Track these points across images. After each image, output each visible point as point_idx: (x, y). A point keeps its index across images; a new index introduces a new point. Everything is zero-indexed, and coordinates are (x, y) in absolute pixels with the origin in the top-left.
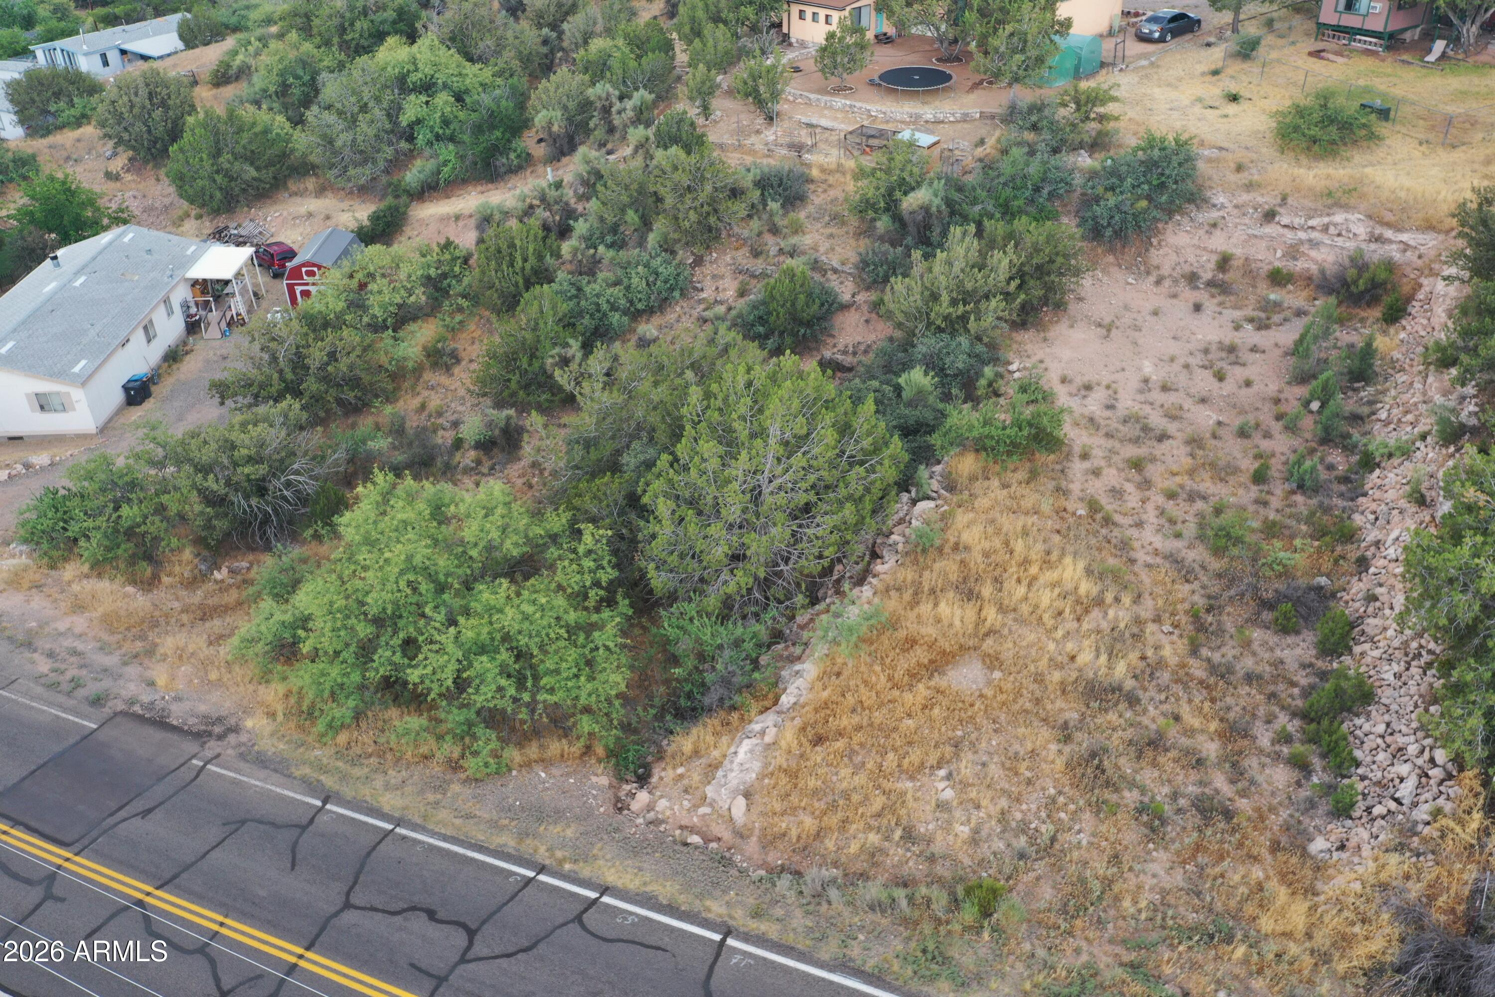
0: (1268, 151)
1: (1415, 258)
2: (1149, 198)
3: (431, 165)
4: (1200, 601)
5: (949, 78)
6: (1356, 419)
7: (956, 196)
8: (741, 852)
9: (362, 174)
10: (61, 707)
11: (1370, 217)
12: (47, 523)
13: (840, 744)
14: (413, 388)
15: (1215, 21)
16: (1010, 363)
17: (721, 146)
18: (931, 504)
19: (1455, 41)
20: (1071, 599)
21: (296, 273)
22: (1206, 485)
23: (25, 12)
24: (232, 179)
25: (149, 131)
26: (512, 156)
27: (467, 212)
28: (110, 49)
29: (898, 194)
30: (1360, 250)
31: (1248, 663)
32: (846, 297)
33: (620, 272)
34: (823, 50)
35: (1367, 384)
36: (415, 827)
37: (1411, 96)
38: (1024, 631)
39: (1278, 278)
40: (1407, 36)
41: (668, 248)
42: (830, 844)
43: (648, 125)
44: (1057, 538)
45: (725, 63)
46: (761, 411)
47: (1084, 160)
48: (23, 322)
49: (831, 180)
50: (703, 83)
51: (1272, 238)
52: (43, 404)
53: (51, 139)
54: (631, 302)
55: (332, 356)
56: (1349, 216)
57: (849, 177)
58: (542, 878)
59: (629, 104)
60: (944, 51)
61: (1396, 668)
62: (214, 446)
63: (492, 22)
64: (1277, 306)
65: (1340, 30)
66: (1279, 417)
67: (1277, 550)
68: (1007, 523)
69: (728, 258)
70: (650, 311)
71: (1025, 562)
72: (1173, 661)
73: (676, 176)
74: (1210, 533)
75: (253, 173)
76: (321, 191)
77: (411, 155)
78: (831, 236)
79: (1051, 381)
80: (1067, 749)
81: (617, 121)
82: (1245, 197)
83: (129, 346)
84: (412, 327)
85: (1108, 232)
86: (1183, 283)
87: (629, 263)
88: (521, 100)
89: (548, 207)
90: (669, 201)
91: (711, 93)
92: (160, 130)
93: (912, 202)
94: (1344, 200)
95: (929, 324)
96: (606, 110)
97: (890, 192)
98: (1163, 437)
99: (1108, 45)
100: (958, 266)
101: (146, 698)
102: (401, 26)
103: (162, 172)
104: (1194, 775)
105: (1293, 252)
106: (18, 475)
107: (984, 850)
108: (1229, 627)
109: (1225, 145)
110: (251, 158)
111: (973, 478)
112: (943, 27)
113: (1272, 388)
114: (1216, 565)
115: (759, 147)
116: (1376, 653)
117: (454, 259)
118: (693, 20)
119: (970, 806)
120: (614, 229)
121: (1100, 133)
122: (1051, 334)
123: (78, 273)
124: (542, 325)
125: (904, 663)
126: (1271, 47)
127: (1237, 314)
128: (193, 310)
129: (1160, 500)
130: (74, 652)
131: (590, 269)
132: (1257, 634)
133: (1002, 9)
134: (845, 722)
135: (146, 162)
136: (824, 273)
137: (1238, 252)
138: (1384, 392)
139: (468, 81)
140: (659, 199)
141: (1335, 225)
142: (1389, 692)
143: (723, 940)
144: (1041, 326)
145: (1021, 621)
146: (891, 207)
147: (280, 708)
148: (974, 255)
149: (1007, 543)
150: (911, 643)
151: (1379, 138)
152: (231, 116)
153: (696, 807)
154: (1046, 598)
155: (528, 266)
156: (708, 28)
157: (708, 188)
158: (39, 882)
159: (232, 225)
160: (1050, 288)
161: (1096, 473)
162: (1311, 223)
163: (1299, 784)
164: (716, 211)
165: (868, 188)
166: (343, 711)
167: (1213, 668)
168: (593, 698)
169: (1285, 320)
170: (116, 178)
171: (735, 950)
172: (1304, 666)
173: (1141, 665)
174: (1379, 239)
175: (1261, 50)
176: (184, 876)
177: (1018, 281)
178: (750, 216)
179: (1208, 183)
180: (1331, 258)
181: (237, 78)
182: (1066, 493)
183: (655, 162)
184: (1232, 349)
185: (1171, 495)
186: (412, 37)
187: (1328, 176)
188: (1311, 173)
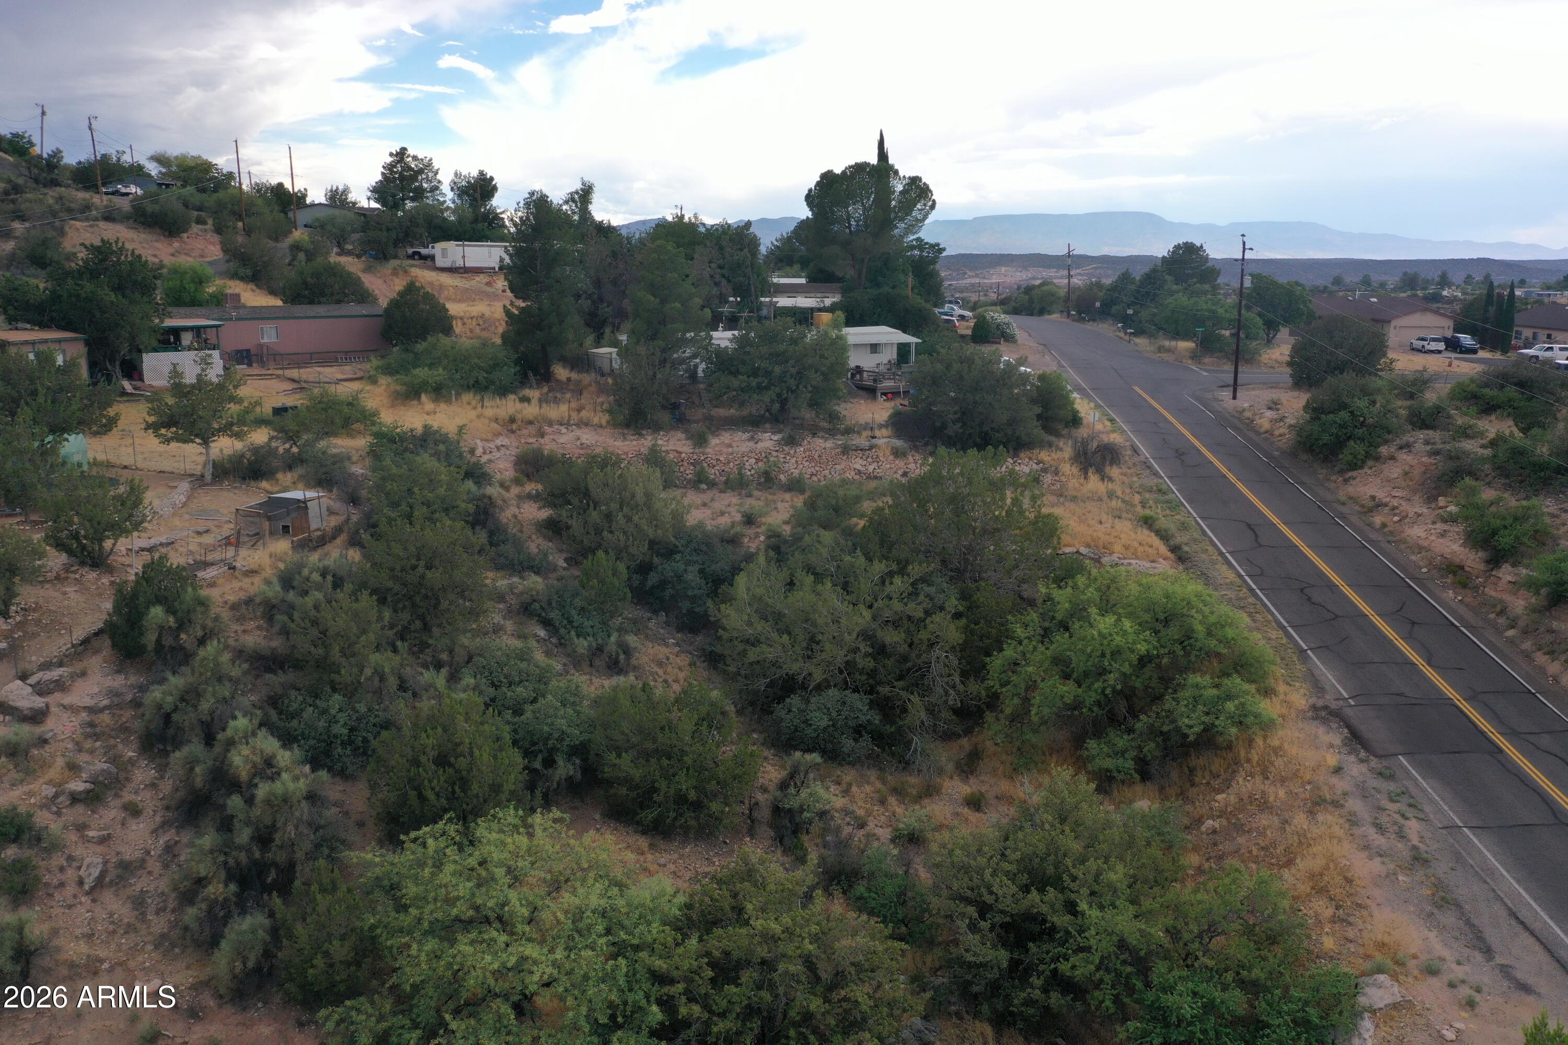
10: (1417, 785)
130: (1380, 828)
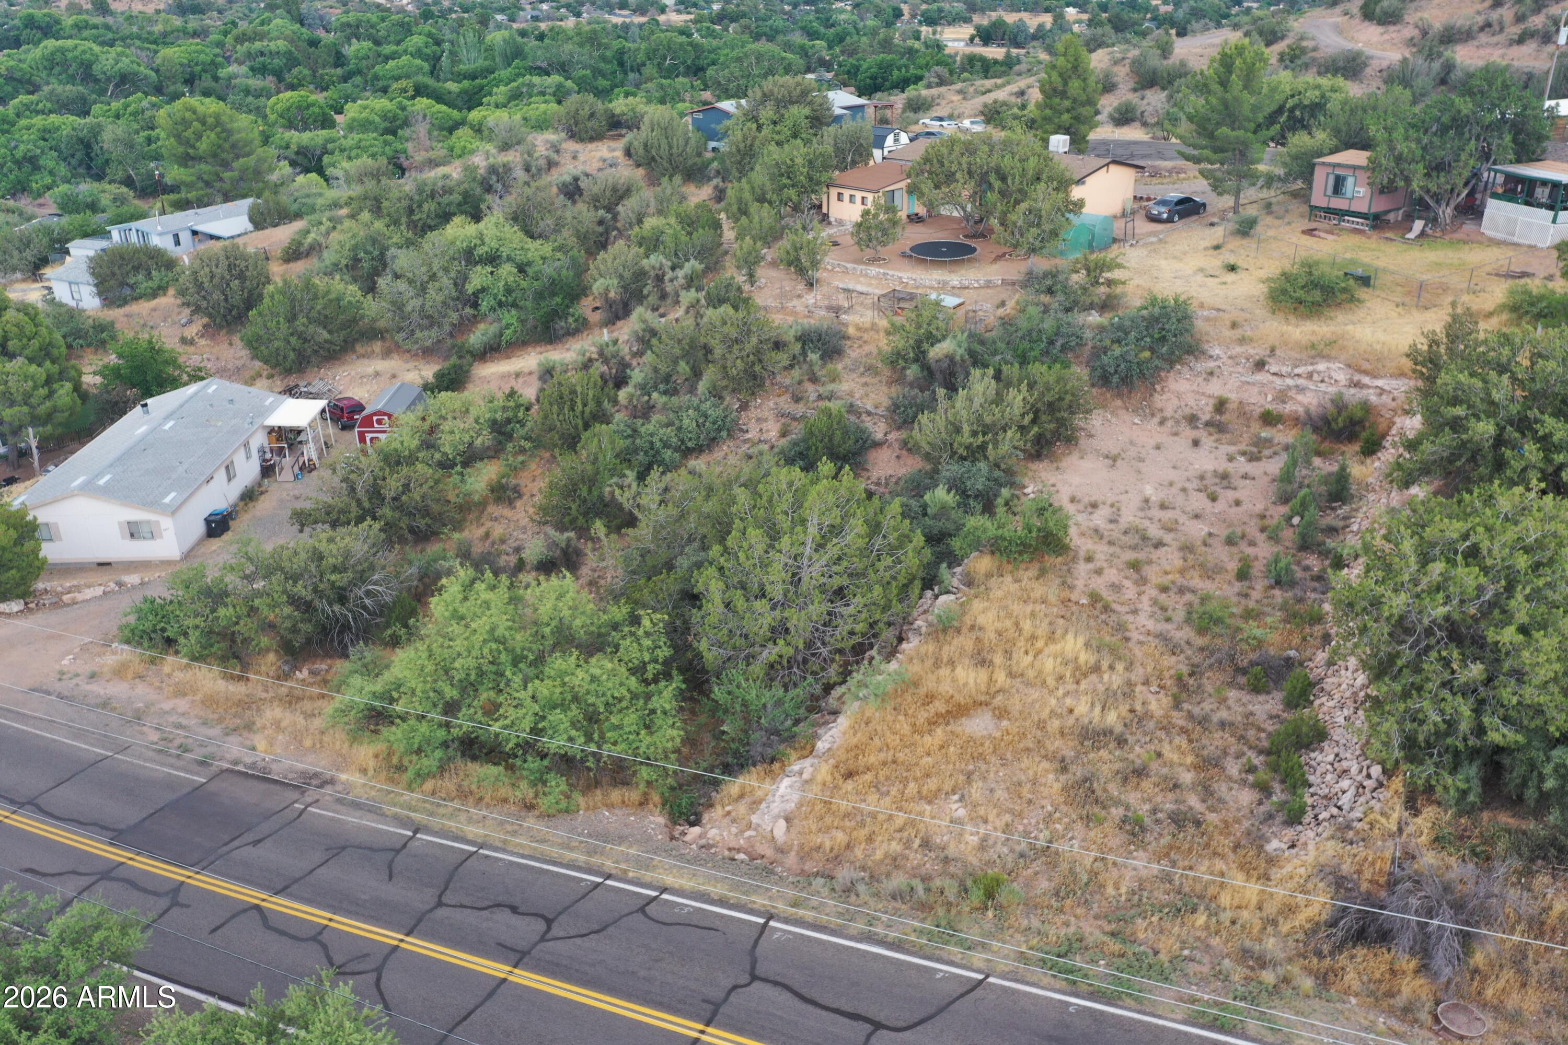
0: (1260, 312)
1: (1389, 401)
2: (1152, 349)
3: (493, 329)
4: (1185, 669)
5: (974, 250)
6: (1332, 531)
7: (978, 348)
8: (781, 864)
9: (428, 337)
10: (172, 766)
11: (1349, 366)
12: (148, 626)
13: (868, 777)
14: (478, 519)
15: (1220, 206)
16: (1024, 487)
17: (765, 308)
18: (952, 597)
19: (1434, 221)
20: (1071, 667)
21: (368, 421)
22: (1196, 582)
23: (89, 200)
24: (305, 340)
25: (226, 300)
26: (571, 320)
27: (526, 370)
28: (183, 229)
29: (925, 346)
30: (1340, 395)
31: (1223, 714)
32: (879, 436)
33: (672, 415)
34: (859, 225)
35: (1344, 504)
36: (496, 849)
37: (1391, 267)
38: (1031, 691)
39: (1269, 419)
40: (1391, 217)
41: (716, 393)
42: (859, 852)
43: (699, 289)
44: (1061, 621)
45: (771, 236)
46: (800, 507)
47: (1094, 318)
48: (119, 459)
49: (866, 336)
50: (750, 253)
51: (1263, 385)
52: (134, 531)
53: (127, 309)
54: (683, 441)
55: (406, 487)
56: (1331, 365)
57: (882, 334)
58: (609, 882)
59: (680, 273)
60: (970, 230)
61: (1346, 712)
62: (303, 556)
63: (552, 204)
64: (1268, 442)
65: (1330, 212)
66: (1263, 530)
67: (1253, 629)
68: (1017, 608)
69: (771, 404)
70: (699, 450)
71: (1033, 638)
72: (1159, 713)
73: (726, 329)
74: (1195, 616)
75: (325, 335)
76: (386, 354)
77: (474, 320)
78: (866, 384)
79: (1062, 499)
80: (1063, 778)
81: (669, 288)
82: (1238, 349)
83: (212, 483)
84: (479, 465)
85: (1115, 379)
86: (1184, 424)
87: (680, 408)
88: (580, 270)
89: (606, 361)
90: (718, 352)
91: (756, 263)
92: (236, 299)
93: (937, 351)
94: (1326, 352)
95: (954, 453)
96: (660, 279)
97: (919, 343)
98: (1159, 544)
99: (1119, 225)
100: (978, 401)
101: (248, 760)
102: (466, 207)
103: (236, 339)
104: (1170, 796)
105: (1282, 396)
106: (113, 591)
107: (992, 854)
108: (1209, 688)
109: (1223, 307)
110: (324, 322)
111: (989, 575)
112: (969, 207)
113: (1259, 507)
114: (1200, 641)
115: (800, 309)
116: (1331, 704)
117: (518, 406)
118: (740, 200)
119: (979, 821)
120: (667, 379)
121: (1109, 296)
122: (1063, 464)
123: (167, 418)
124: (601, 457)
125: (923, 716)
126: (1269, 227)
127: (1232, 449)
128: (268, 456)
129: (1154, 593)
130: (179, 726)
131: (646, 411)
132: (1233, 694)
133: (1020, 191)
134: (872, 759)
135: (220, 327)
136: (859, 415)
137: (1233, 396)
138: (1357, 510)
139: (530, 255)
140: (708, 350)
141: (1319, 373)
142: (1340, 731)
143: (766, 923)
144: (1054, 458)
145: (1028, 684)
146: (920, 357)
147: (371, 763)
148: (992, 392)
149: (1017, 624)
150: (930, 698)
151: (1359, 300)
152: (308, 286)
153: (742, 832)
154: (1049, 664)
155: (587, 410)
156: (754, 207)
157: (754, 340)
158: (167, 894)
159: (302, 383)
160: (1062, 423)
161: (1099, 572)
162: (1297, 371)
163: (1260, 803)
164: (760, 361)
165: (899, 342)
166: (430, 762)
167: (1190, 716)
168: (652, 749)
169: (1275, 453)
170: (191, 342)
171: (776, 929)
172: (1271, 717)
173: (1131, 716)
174: (1357, 385)
175: (1259, 229)
176: (295, 886)
177: (1031, 416)
178: (791, 366)
179: (1205, 338)
180: (1315, 402)
181: (308, 254)
182: (1072, 588)
183: (705, 319)
184: (1225, 476)
185: (1164, 589)
186: (477, 217)
187: (1314, 332)
188: (1298, 331)
